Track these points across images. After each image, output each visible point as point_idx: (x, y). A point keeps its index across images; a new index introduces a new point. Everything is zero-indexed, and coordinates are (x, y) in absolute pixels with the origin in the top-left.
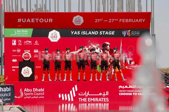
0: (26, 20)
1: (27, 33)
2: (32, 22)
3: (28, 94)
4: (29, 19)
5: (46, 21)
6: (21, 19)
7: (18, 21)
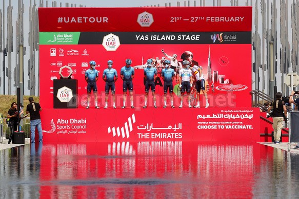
0: (70, 20)
1: (71, 38)
2: (78, 22)
3: (62, 127)
4: (73, 18)
5: (99, 20)
6: (62, 19)
7: (59, 21)
